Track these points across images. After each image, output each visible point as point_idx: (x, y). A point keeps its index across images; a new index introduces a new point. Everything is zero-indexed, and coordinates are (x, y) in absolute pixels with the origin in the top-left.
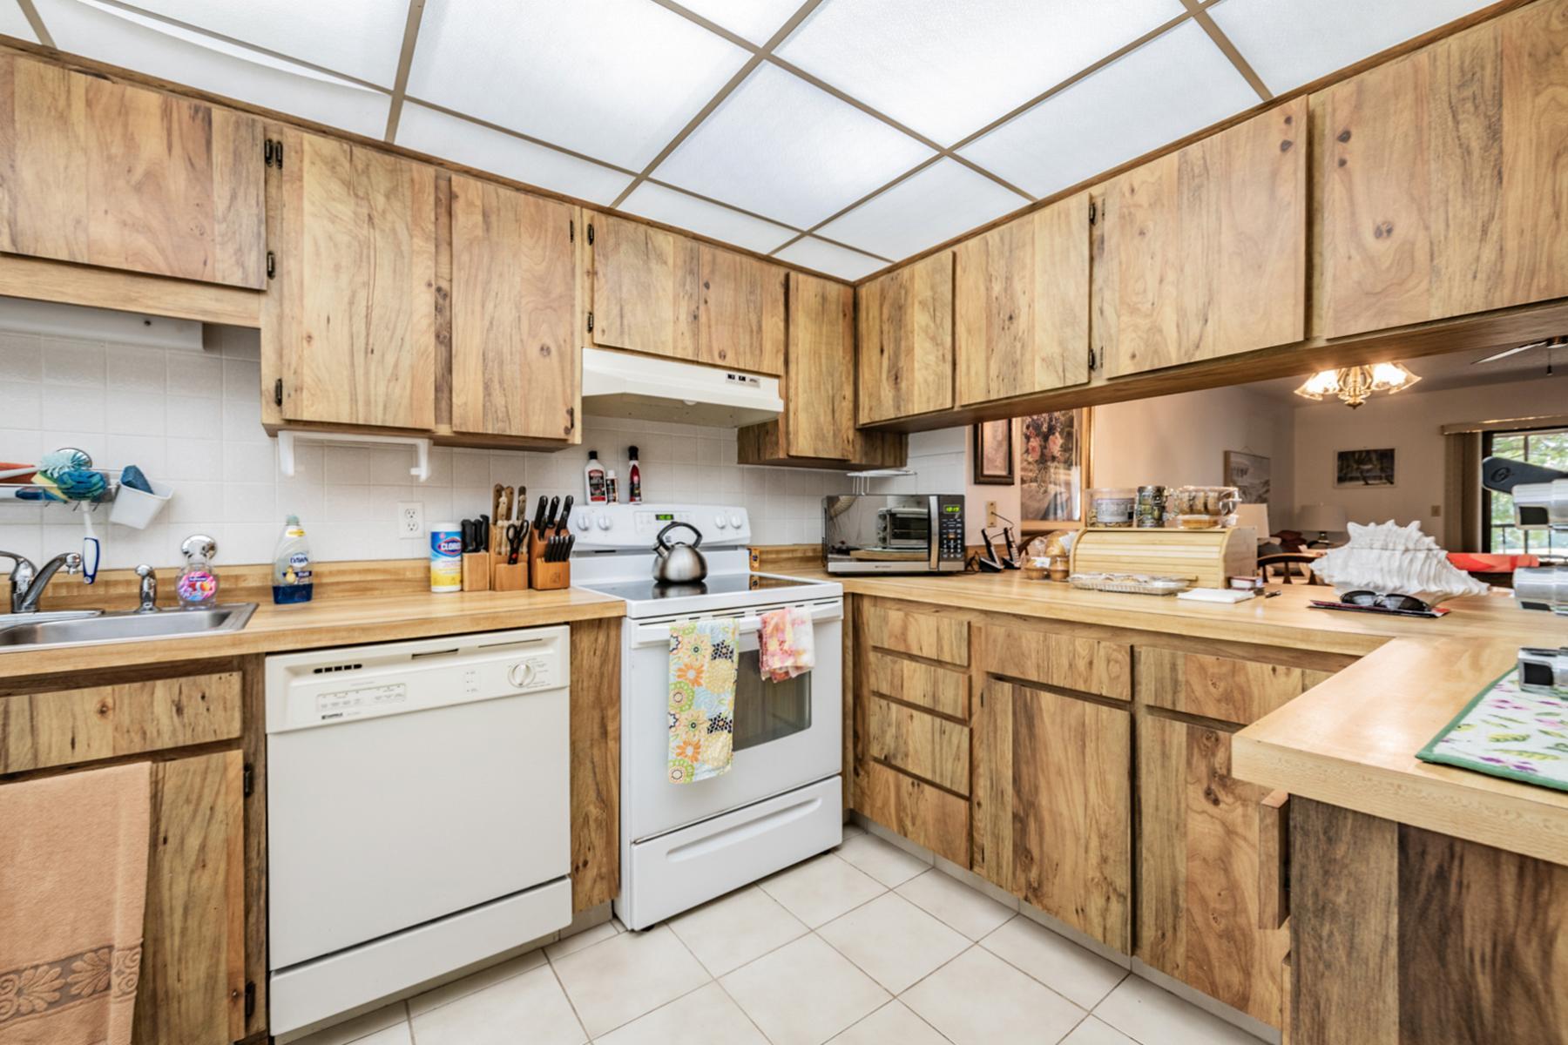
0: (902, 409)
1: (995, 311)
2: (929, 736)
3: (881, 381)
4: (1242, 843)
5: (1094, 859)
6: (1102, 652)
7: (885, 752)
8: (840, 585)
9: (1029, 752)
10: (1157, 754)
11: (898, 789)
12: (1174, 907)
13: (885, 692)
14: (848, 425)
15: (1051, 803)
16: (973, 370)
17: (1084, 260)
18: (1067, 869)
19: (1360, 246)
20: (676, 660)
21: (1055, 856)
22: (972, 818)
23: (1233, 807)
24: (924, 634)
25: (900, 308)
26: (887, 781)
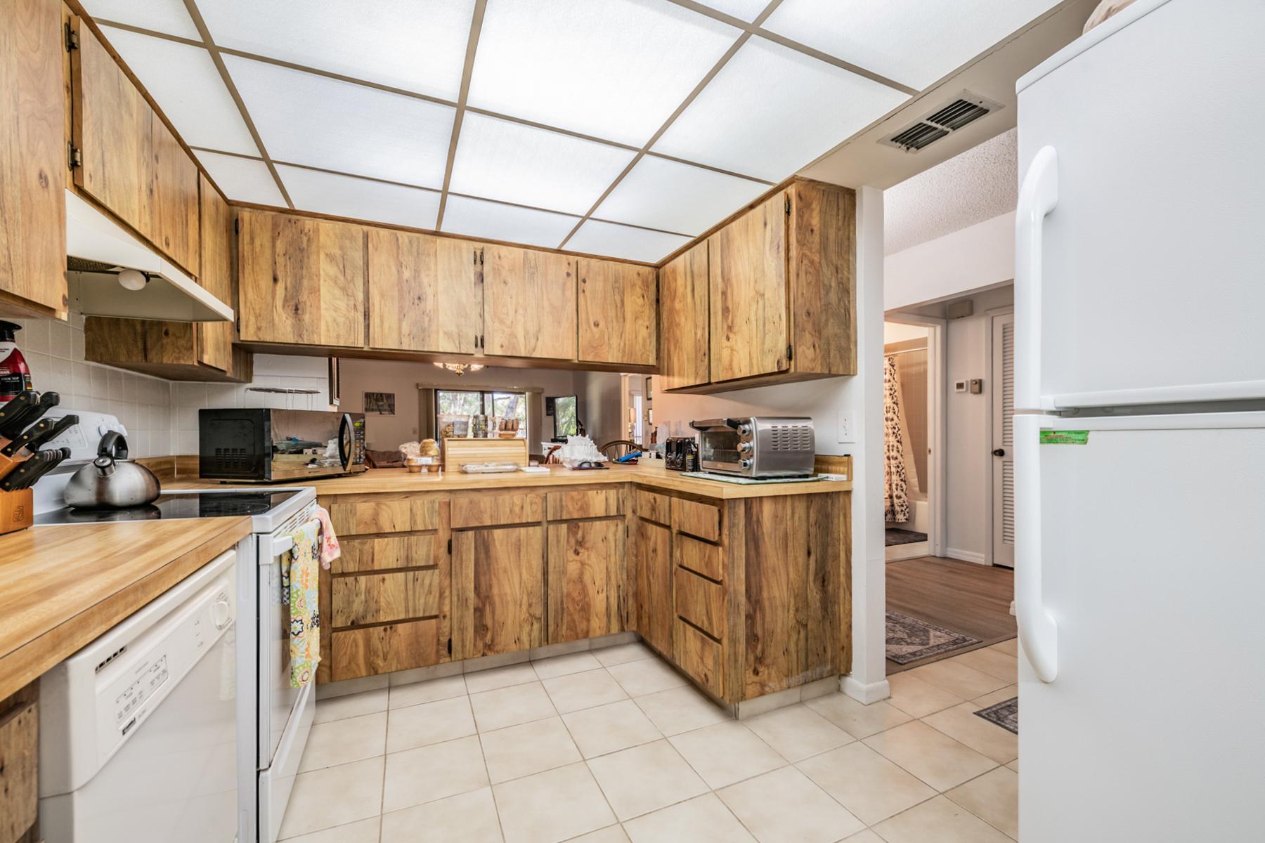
0: (306, 337)
1: (405, 289)
2: (403, 588)
3: (273, 306)
4: (586, 567)
5: (524, 607)
6: (528, 500)
7: (353, 617)
9: (486, 568)
10: (555, 542)
11: (368, 641)
12: (561, 610)
13: (351, 570)
14: (230, 339)
15: (500, 591)
16: (386, 325)
17: (471, 283)
18: (510, 622)
19: (590, 327)
20: (298, 567)
21: (502, 620)
22: (438, 628)
23: (584, 554)
24: (396, 515)
25: (302, 250)
26: (355, 641)
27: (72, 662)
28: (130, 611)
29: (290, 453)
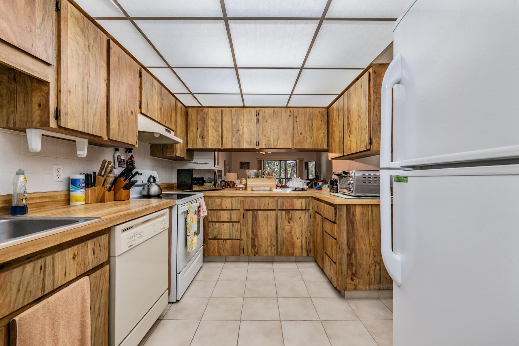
0: (205, 146)
1: (234, 128)
2: (229, 228)
3: (197, 137)
4: (293, 228)
5: (269, 241)
6: (271, 201)
7: (214, 236)
8: (203, 193)
9: (255, 224)
10: (280, 218)
11: (218, 244)
12: (283, 243)
13: (214, 221)
14: (185, 148)
15: (260, 233)
16: (228, 140)
17: (255, 123)
18: (264, 245)
19: (299, 135)
20: (189, 216)
21: (261, 244)
22: (240, 244)
23: (292, 223)
24: (227, 204)
25: (204, 119)
26: (215, 243)
27: (116, 227)
28: (132, 219)
29: (209, 183)
